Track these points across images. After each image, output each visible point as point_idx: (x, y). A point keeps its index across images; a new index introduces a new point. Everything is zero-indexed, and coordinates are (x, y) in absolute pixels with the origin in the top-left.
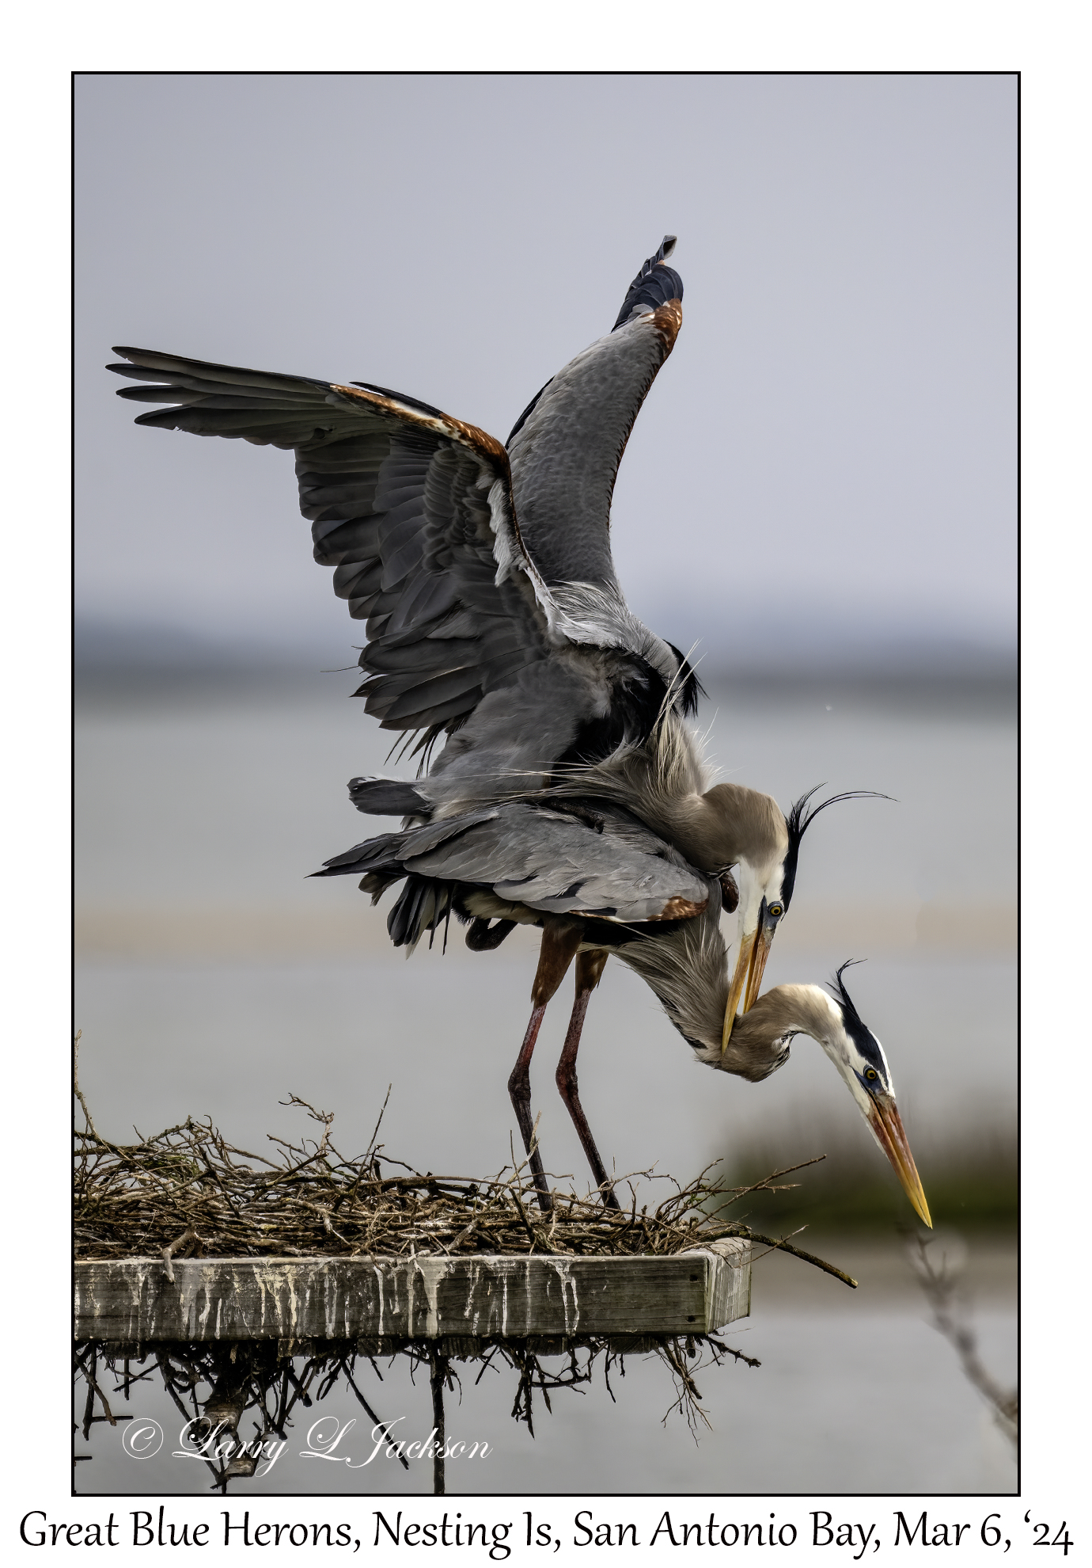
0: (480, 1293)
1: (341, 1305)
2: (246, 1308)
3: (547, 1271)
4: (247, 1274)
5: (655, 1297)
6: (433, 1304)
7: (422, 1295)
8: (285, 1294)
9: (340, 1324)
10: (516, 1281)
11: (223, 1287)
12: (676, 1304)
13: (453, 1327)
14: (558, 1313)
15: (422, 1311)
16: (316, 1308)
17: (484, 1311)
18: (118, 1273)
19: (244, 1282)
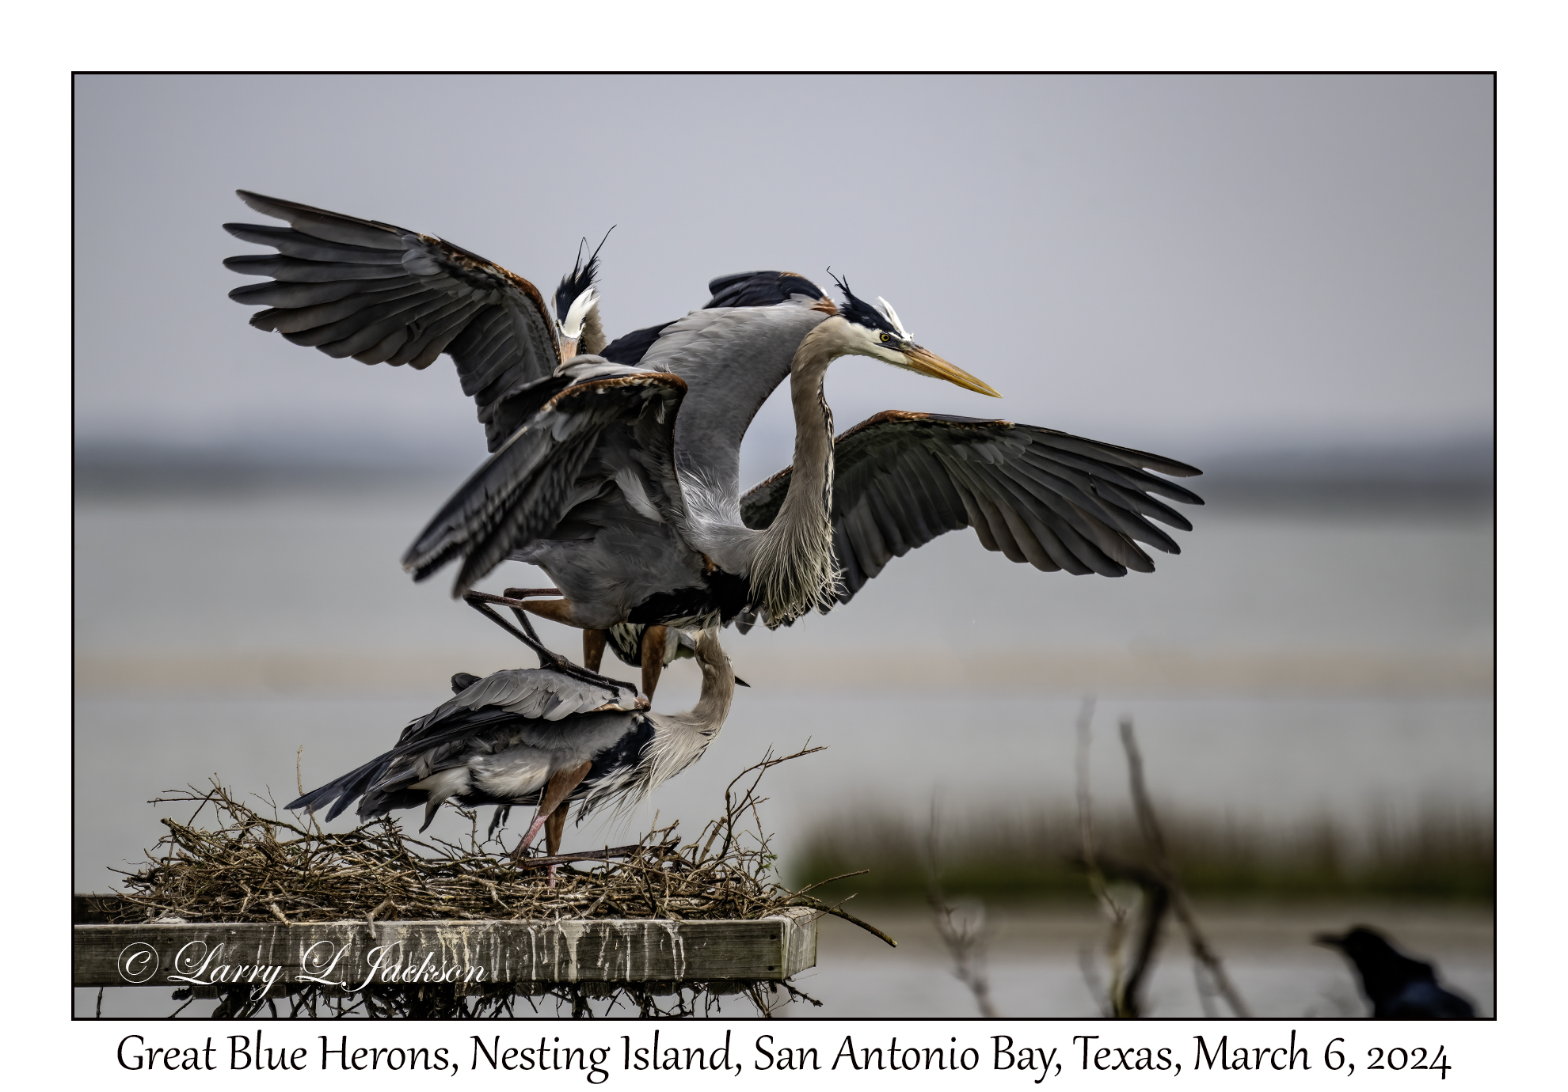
0: (610, 947)
1: (503, 957)
3: (661, 931)
4: (431, 933)
5: (742, 951)
6: (574, 957)
7: (565, 949)
8: (460, 948)
9: (502, 971)
10: (637, 939)
11: (413, 943)
12: (759, 957)
13: (588, 974)
14: (669, 963)
15: (565, 961)
16: (484, 958)
17: (613, 961)
18: (333, 931)
19: (429, 939)
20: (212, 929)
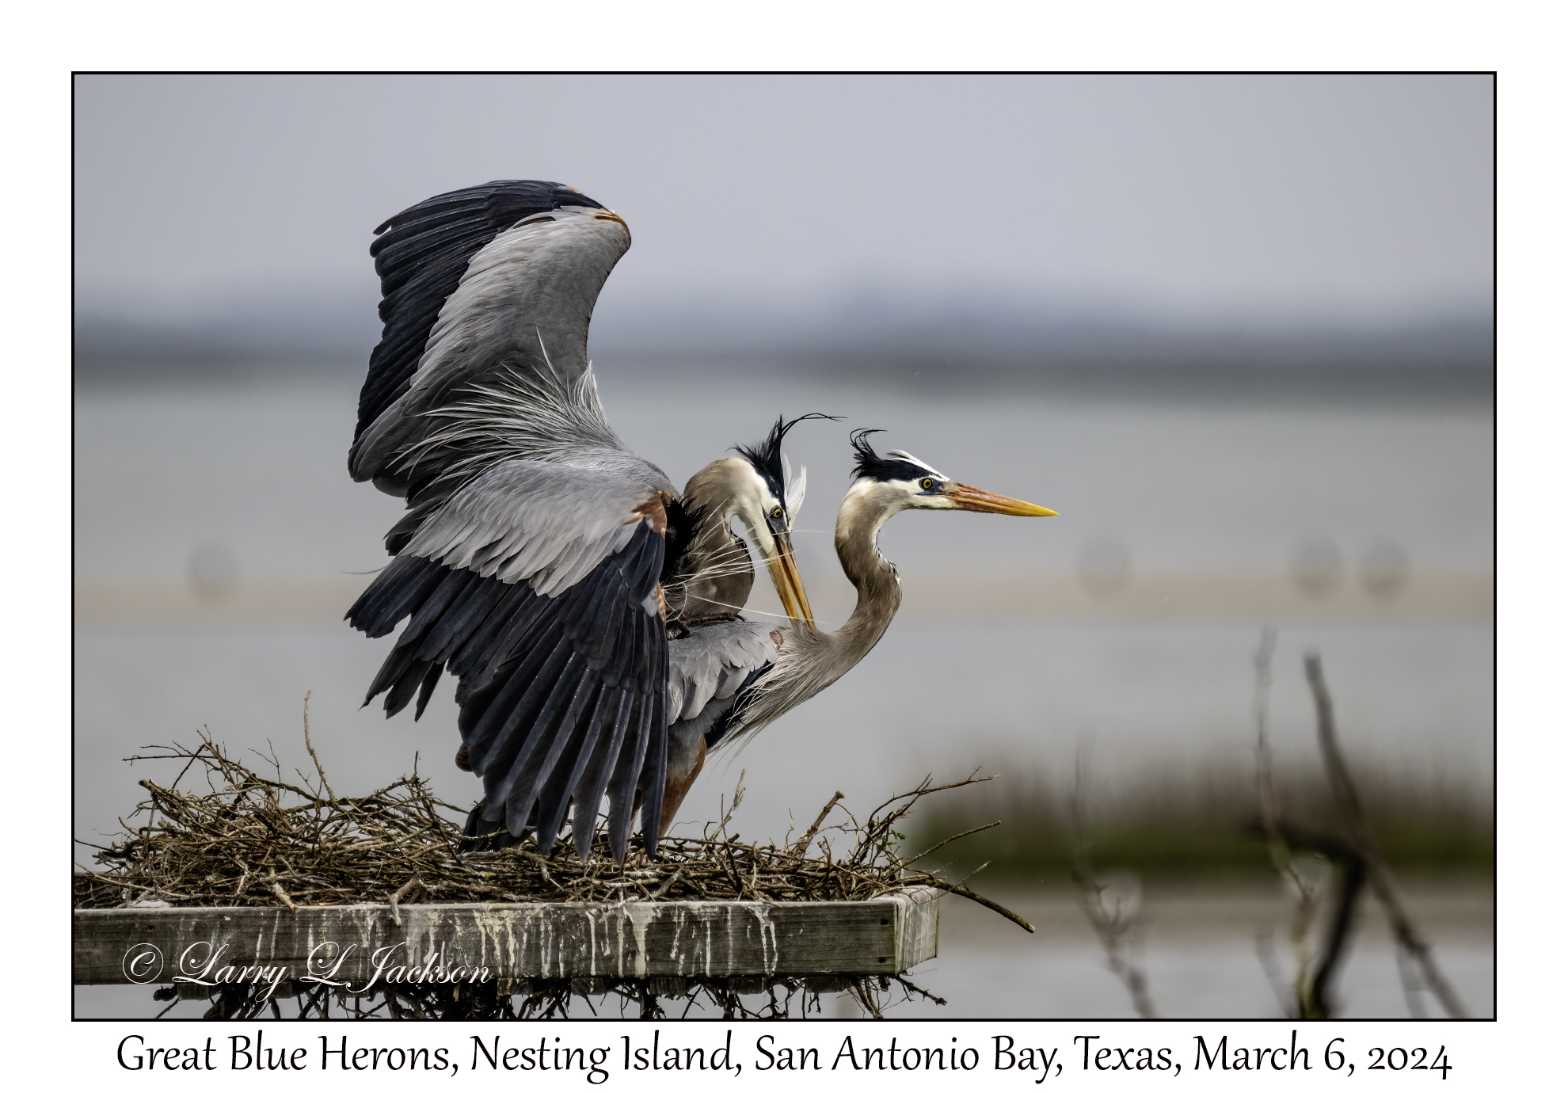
0: (686, 935)
1: (556, 947)
2: (467, 950)
3: (748, 915)
4: (468, 919)
5: (847, 939)
6: (642, 946)
7: (630, 938)
8: (503, 937)
9: (555, 965)
10: (718, 924)
11: (446, 931)
12: (868, 947)
13: (660, 968)
14: (757, 955)
15: (631, 952)
16: (533, 949)
17: (689, 953)
18: (348, 917)
19: (465, 925)
20: (202, 915)
